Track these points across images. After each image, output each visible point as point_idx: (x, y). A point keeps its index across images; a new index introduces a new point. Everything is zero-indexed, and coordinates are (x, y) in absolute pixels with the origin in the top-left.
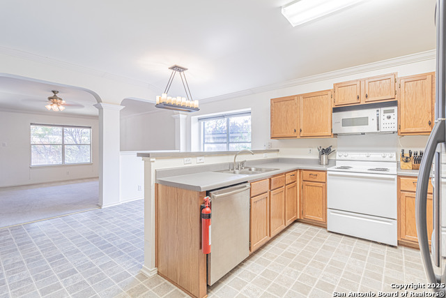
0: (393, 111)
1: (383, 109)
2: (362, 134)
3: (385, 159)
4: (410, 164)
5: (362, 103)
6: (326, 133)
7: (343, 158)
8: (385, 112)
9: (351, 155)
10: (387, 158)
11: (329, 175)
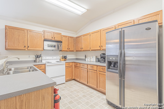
0: (61, 44)
1: (59, 43)
2: (53, 50)
3: (57, 58)
4: (63, 59)
5: (53, 40)
6: (41, 49)
7: (45, 59)
8: (60, 44)
9: (48, 58)
10: (58, 58)
11: (47, 65)
